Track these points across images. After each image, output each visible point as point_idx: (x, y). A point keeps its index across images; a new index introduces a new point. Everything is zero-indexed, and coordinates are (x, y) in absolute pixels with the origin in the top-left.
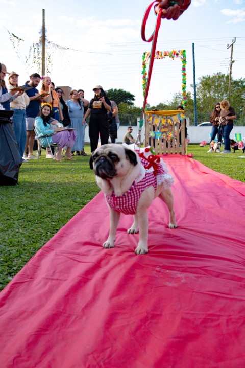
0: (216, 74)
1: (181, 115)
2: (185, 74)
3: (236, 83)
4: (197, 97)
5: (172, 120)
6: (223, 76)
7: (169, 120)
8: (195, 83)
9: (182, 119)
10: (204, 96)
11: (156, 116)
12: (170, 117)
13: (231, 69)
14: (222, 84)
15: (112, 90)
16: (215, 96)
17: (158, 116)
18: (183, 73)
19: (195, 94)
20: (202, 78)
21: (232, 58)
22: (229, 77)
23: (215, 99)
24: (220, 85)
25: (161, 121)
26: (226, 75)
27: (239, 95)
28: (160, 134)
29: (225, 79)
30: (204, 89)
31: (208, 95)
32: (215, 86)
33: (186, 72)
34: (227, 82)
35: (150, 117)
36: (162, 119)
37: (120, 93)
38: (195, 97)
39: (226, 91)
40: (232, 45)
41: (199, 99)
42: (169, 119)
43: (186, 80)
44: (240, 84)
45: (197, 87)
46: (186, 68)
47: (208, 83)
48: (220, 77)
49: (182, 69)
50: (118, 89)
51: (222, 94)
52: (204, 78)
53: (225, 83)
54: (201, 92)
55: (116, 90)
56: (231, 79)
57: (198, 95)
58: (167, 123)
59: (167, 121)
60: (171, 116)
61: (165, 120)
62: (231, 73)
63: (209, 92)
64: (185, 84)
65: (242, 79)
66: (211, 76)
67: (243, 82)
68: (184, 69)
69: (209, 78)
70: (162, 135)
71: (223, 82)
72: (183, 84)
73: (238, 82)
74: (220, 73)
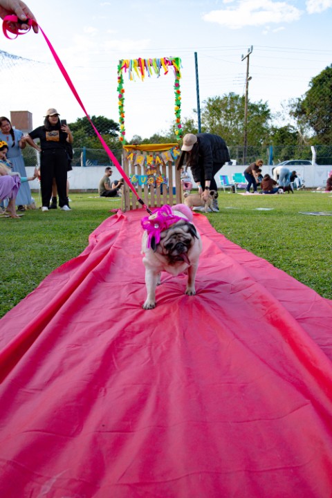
0: (228, 94)
1: (174, 150)
2: (179, 92)
3: (254, 107)
4: (202, 125)
5: (161, 158)
6: (237, 98)
7: (158, 158)
8: (199, 106)
9: (175, 156)
10: (212, 124)
11: (138, 153)
12: (158, 153)
13: (247, 87)
14: (236, 107)
16: (228, 124)
17: (142, 153)
18: (175, 91)
19: (200, 123)
20: (207, 101)
21: (248, 73)
22: (245, 99)
23: (227, 128)
24: (233, 110)
25: (146, 160)
26: (241, 96)
27: (258, 123)
28: (145, 178)
29: (239, 103)
30: (212, 115)
31: (217, 123)
32: (226, 111)
33: (180, 89)
34: (243, 107)
35: (130, 154)
36: (148, 157)
38: (200, 126)
39: (241, 117)
40: (248, 56)
41: (205, 129)
42: (158, 157)
43: (181, 101)
44: (260, 109)
45: (203, 112)
46: (180, 84)
47: (216, 107)
48: (234, 98)
49: (174, 84)
50: (97, 116)
51: (237, 122)
52: (210, 100)
53: (239, 107)
54: (208, 119)
55: (93, 117)
56: (247, 102)
57: (203, 123)
58: (154, 162)
59: (155, 159)
60: (161, 152)
61: (152, 159)
62: (247, 94)
63: (219, 119)
64: (179, 106)
65: (263, 103)
66: (222, 98)
67: (264, 107)
68: (177, 85)
69: (218, 100)
70: (147, 180)
71: (238, 105)
72: (176, 106)
73: (256, 106)
74: (233, 93)
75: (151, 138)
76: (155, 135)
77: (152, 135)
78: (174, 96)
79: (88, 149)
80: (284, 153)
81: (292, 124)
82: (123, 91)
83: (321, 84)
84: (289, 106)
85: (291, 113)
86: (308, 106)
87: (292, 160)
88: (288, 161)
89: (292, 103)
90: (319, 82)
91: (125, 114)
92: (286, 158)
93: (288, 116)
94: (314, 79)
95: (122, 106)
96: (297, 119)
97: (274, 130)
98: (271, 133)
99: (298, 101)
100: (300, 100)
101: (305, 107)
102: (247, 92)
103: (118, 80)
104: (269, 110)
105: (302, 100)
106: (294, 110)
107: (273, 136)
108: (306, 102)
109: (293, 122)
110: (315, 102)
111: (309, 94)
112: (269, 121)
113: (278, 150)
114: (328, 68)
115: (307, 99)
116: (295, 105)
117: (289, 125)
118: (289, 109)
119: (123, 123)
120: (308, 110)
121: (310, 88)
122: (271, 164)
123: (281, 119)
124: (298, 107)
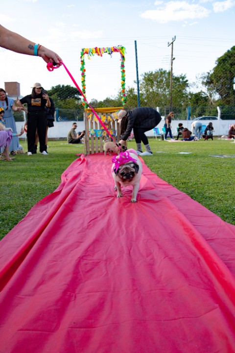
0: (158, 70)
2: (124, 71)
4: (140, 92)
5: (111, 117)
6: (165, 72)
7: (109, 117)
8: (138, 79)
10: (147, 91)
12: (109, 114)
13: (172, 65)
14: (164, 80)
15: (59, 86)
16: (158, 91)
17: (98, 114)
18: (121, 70)
19: (138, 90)
20: (144, 74)
21: (172, 55)
22: (170, 74)
23: (158, 94)
24: (162, 81)
25: (101, 119)
26: (168, 71)
27: (180, 91)
28: (100, 132)
29: (166, 75)
30: (147, 85)
31: (151, 90)
32: (157, 82)
33: (125, 69)
34: (169, 77)
35: (89, 114)
36: (102, 116)
37: (67, 89)
38: (138, 93)
39: (168, 86)
40: (172, 43)
41: (142, 95)
43: (125, 77)
44: (181, 80)
45: (141, 82)
46: (125, 65)
47: (150, 79)
48: (162, 73)
50: (65, 85)
51: (165, 89)
52: (146, 74)
53: (166, 79)
54: (145, 88)
55: (63, 86)
56: (172, 74)
57: (141, 90)
58: (107, 120)
59: (107, 118)
60: (111, 113)
61: (105, 117)
62: (172, 70)
63: (152, 87)
64: (124, 80)
65: (183, 75)
66: (154, 72)
67: (183, 78)
68: (123, 66)
69: (151, 74)
70: (102, 133)
71: (165, 78)
72: (122, 81)
73: (178, 78)
74: (162, 69)
75: (104, 101)
76: (107, 99)
77: (105, 99)
78: (121, 74)
79: (60, 109)
80: (198, 110)
81: (203, 91)
82: (85, 70)
83: (224, 63)
84: (201, 78)
85: (203, 83)
86: (215, 78)
87: (203, 116)
88: (201, 117)
89: (204, 76)
90: (222, 61)
91: (86, 87)
92: (200, 115)
93: (200, 85)
94: (219, 59)
95: (84, 81)
96: (207, 87)
97: (191, 94)
98: (189, 97)
99: (207, 75)
100: (209, 73)
101: (213, 79)
102: (172, 68)
103: (81, 62)
104: (187, 81)
105: (211, 73)
106: (205, 81)
107: (191, 99)
108: (214, 75)
109: (205, 89)
110: (219, 75)
111: (216, 69)
112: (187, 89)
113: (194, 110)
114: (228, 51)
115: (214, 73)
116: (205, 77)
117: (201, 92)
118: (201, 80)
119: (85, 92)
120: (214, 81)
121: (216, 65)
122: (189, 119)
123: (196, 86)
124: (208, 78)
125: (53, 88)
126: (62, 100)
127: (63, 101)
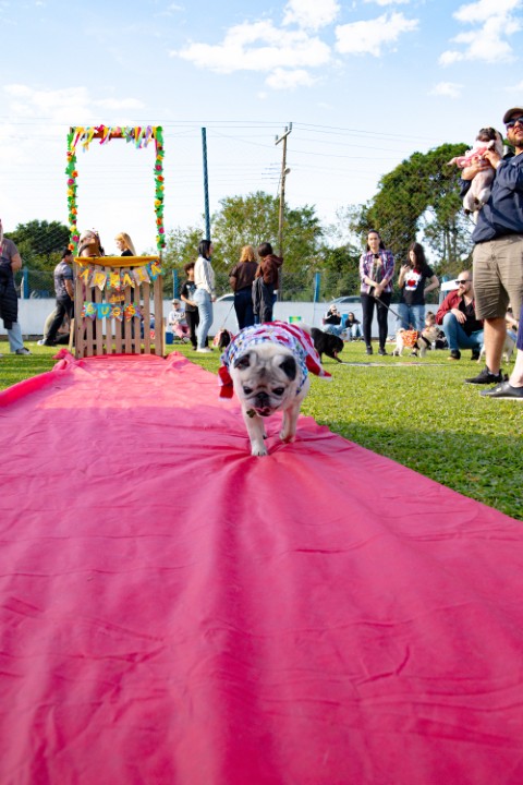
0: (255, 194)
1: (153, 266)
2: (161, 179)
3: (295, 216)
5: (132, 278)
6: (269, 199)
7: (127, 277)
9: (154, 274)
10: (231, 240)
11: (98, 268)
12: (127, 270)
13: (283, 185)
14: (268, 215)
15: (36, 223)
17: (103, 269)
18: (156, 177)
21: (284, 163)
22: (280, 203)
24: (262, 218)
25: (108, 280)
26: (274, 198)
27: (301, 240)
28: (108, 309)
29: (272, 205)
30: (230, 225)
31: (238, 238)
32: (253, 221)
33: (164, 174)
34: (276, 214)
35: (84, 270)
36: (112, 274)
37: (53, 231)
39: (274, 229)
40: (285, 138)
42: (127, 275)
43: (164, 192)
44: (303, 217)
46: (163, 167)
47: (238, 213)
48: (262, 201)
49: (153, 167)
50: (50, 222)
53: (271, 214)
54: (224, 231)
55: (44, 224)
56: (284, 206)
58: (122, 283)
59: (122, 278)
60: (132, 268)
61: (118, 277)
62: (283, 194)
63: (241, 232)
64: (161, 199)
65: (308, 209)
66: (245, 199)
67: (308, 214)
68: (159, 168)
69: (239, 203)
70: (111, 310)
71: (270, 212)
72: (157, 200)
73: (297, 213)
74: (263, 193)
78: (154, 185)
79: (32, 272)
80: (341, 285)
81: (353, 243)
82: (76, 174)
83: (396, 186)
84: (347, 216)
85: (352, 227)
86: (377, 217)
87: (352, 297)
88: (345, 298)
89: (352, 212)
90: (393, 182)
91: (78, 210)
92: (344, 293)
93: (346, 232)
94: (386, 177)
95: (74, 196)
96: (360, 236)
97: (326, 250)
98: (322, 255)
99: (361, 210)
100: (364, 207)
101: (373, 219)
102: (283, 191)
103: (67, 157)
104: (316, 220)
105: (368, 207)
106: (356, 222)
107: (325, 261)
108: (375, 211)
109: (355, 241)
110: (387, 211)
111: (379, 199)
112: (319, 239)
113: (333, 282)
114: (405, 163)
115: (375, 207)
116: (356, 215)
117: (349, 245)
118: (348, 221)
119: (75, 222)
120: (376, 224)
121: (379, 190)
122: (318, 300)
123: (338, 234)
124: (362, 218)
125: (21, 227)
126: (41, 255)
127: (45, 256)
